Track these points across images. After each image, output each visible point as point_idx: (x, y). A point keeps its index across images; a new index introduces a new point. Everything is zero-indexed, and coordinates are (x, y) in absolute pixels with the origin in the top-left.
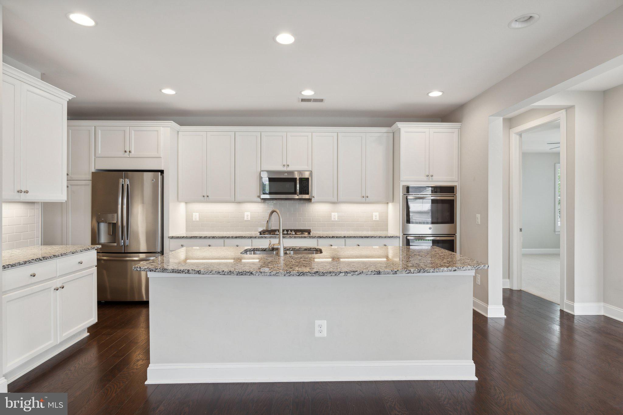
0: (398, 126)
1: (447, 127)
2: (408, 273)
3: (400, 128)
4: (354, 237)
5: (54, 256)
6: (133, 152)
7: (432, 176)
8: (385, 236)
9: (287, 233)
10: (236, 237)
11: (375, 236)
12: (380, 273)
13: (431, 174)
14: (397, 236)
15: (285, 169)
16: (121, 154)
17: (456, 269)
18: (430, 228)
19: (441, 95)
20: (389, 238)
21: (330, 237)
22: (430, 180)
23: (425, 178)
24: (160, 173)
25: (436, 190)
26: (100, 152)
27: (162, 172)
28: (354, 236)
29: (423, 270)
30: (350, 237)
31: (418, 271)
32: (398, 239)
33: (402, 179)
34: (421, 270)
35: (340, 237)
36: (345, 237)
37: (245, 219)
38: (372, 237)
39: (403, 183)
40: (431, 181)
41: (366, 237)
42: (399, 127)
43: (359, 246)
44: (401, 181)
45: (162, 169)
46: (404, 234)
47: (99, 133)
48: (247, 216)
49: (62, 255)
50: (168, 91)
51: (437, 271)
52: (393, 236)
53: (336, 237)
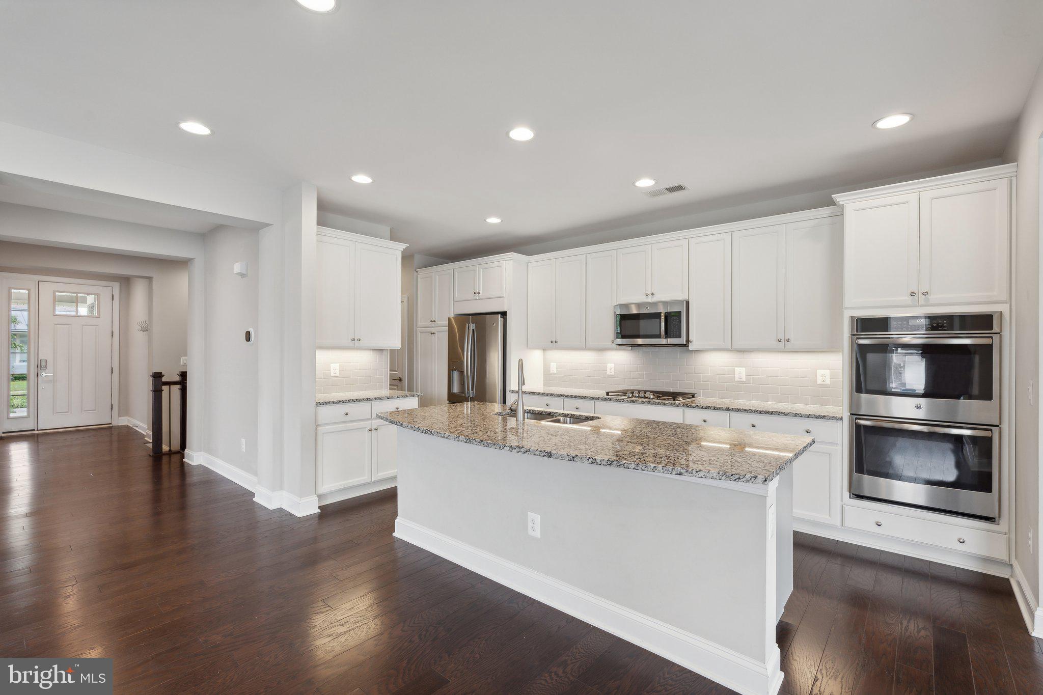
0: (839, 202)
1: (972, 181)
2: (592, 463)
3: (843, 205)
4: (746, 410)
5: (367, 399)
6: (481, 294)
7: (925, 294)
8: (808, 414)
9: (639, 395)
10: (576, 397)
11: (787, 412)
12: (551, 455)
13: (922, 290)
14: (834, 417)
15: (650, 299)
16: (471, 296)
17: (682, 471)
18: (918, 407)
19: (908, 122)
20: (816, 418)
21: (702, 408)
22: (922, 302)
23: (907, 299)
24: (500, 315)
25: (937, 323)
26: (457, 296)
27: (504, 314)
28: (744, 408)
29: (617, 462)
30: (739, 410)
31: (609, 463)
32: (840, 422)
33: (847, 303)
34: (613, 462)
35: (720, 409)
36: (728, 409)
37: (608, 373)
38: (780, 413)
39: (848, 314)
40: (923, 306)
41: (767, 413)
42: (841, 203)
43: (754, 426)
44: (846, 308)
45: (505, 310)
46: (853, 414)
47: (457, 274)
48: (611, 368)
49: (376, 399)
50: (493, 220)
51: (643, 468)
52: (824, 416)
53: (712, 408)
